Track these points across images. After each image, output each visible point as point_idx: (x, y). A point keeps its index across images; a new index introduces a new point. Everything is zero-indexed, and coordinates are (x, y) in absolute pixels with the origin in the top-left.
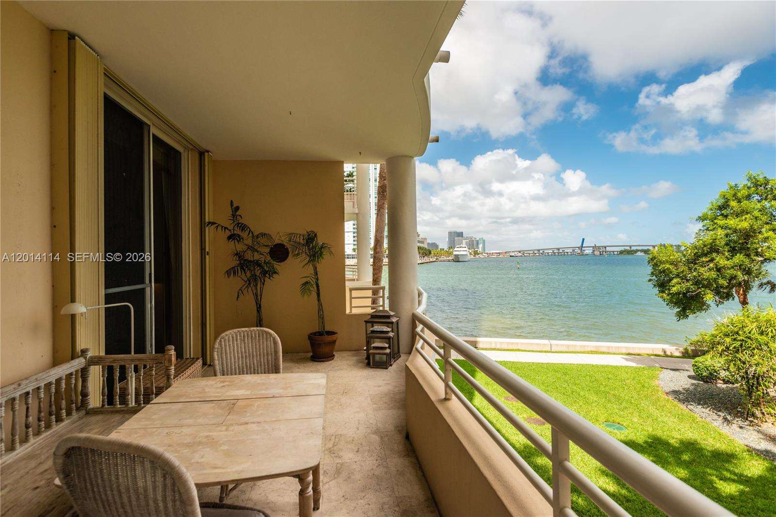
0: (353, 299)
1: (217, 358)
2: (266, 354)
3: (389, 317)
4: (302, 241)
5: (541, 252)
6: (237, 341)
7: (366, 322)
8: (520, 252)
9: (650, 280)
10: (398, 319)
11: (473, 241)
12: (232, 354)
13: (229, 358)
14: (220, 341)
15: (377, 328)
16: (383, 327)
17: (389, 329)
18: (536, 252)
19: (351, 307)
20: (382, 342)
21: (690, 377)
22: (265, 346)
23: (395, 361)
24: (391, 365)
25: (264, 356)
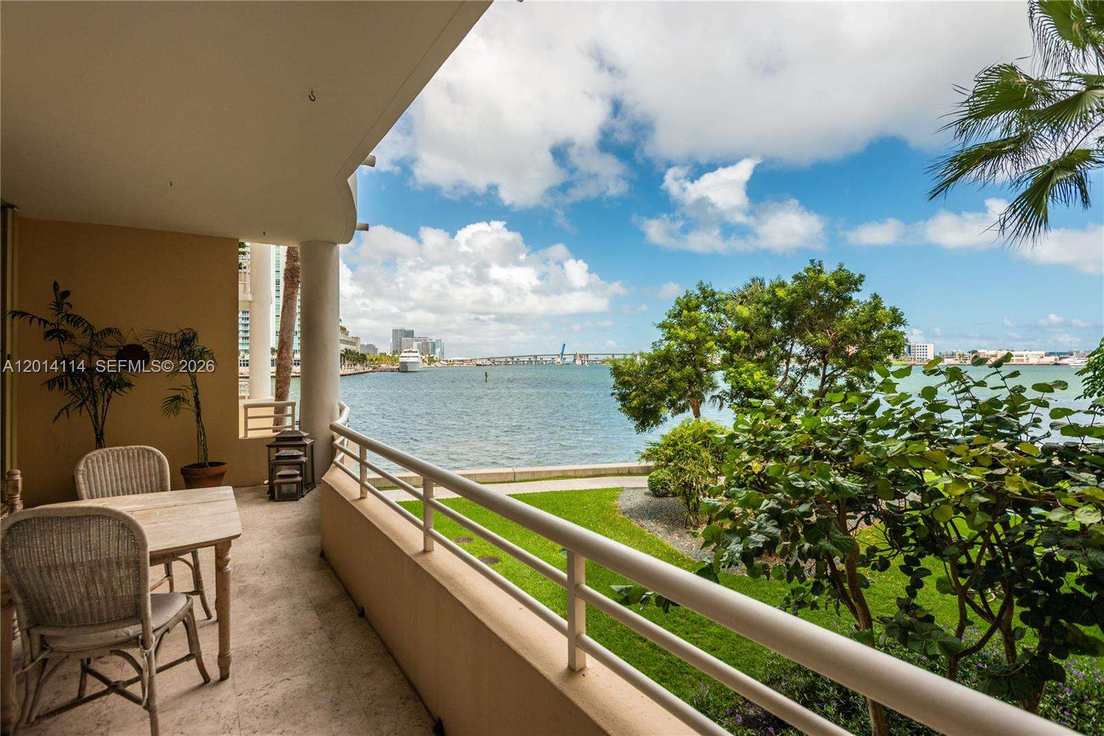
0: (249, 420)
1: (82, 482)
2: (148, 475)
3: (301, 438)
4: (174, 344)
5: (515, 359)
6: (108, 461)
7: (269, 446)
8: (489, 359)
9: (613, 394)
10: (313, 440)
11: (427, 344)
12: (103, 476)
13: (99, 481)
14: (86, 462)
15: (283, 452)
16: (292, 451)
17: (302, 453)
18: (509, 360)
19: (246, 430)
20: (291, 469)
21: (646, 494)
22: (147, 466)
23: (308, 492)
24: (303, 496)
25: (145, 477)
